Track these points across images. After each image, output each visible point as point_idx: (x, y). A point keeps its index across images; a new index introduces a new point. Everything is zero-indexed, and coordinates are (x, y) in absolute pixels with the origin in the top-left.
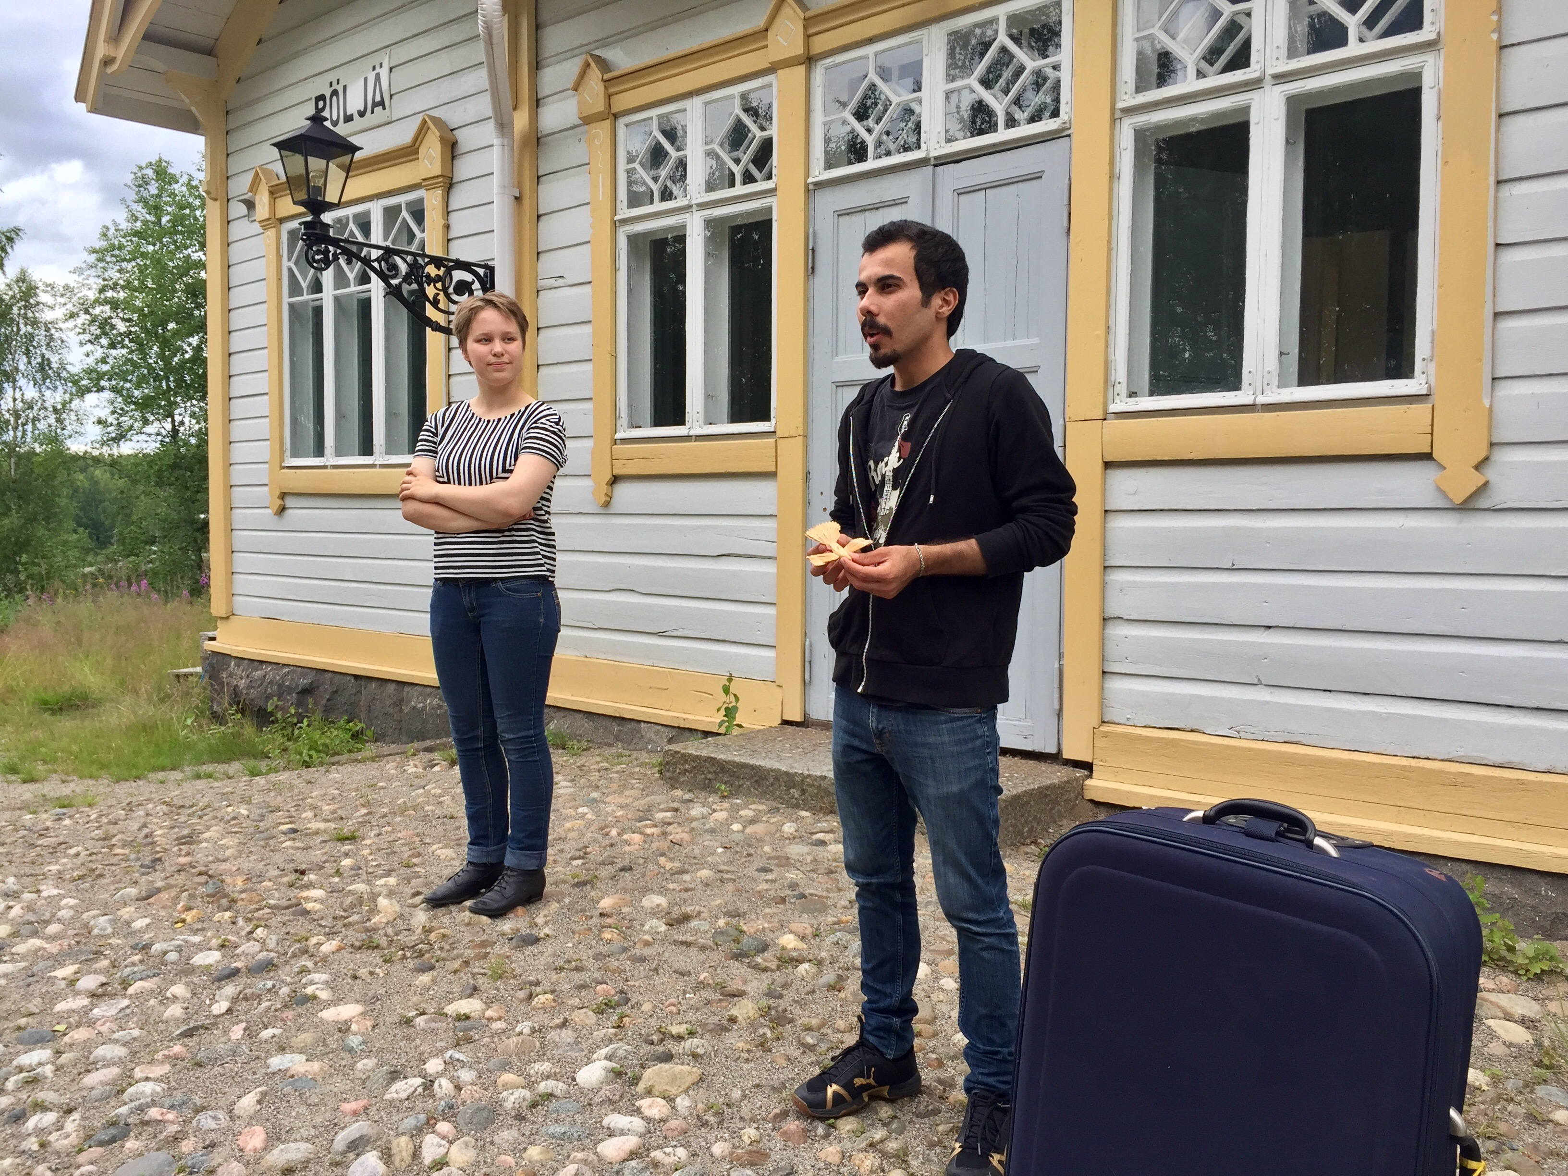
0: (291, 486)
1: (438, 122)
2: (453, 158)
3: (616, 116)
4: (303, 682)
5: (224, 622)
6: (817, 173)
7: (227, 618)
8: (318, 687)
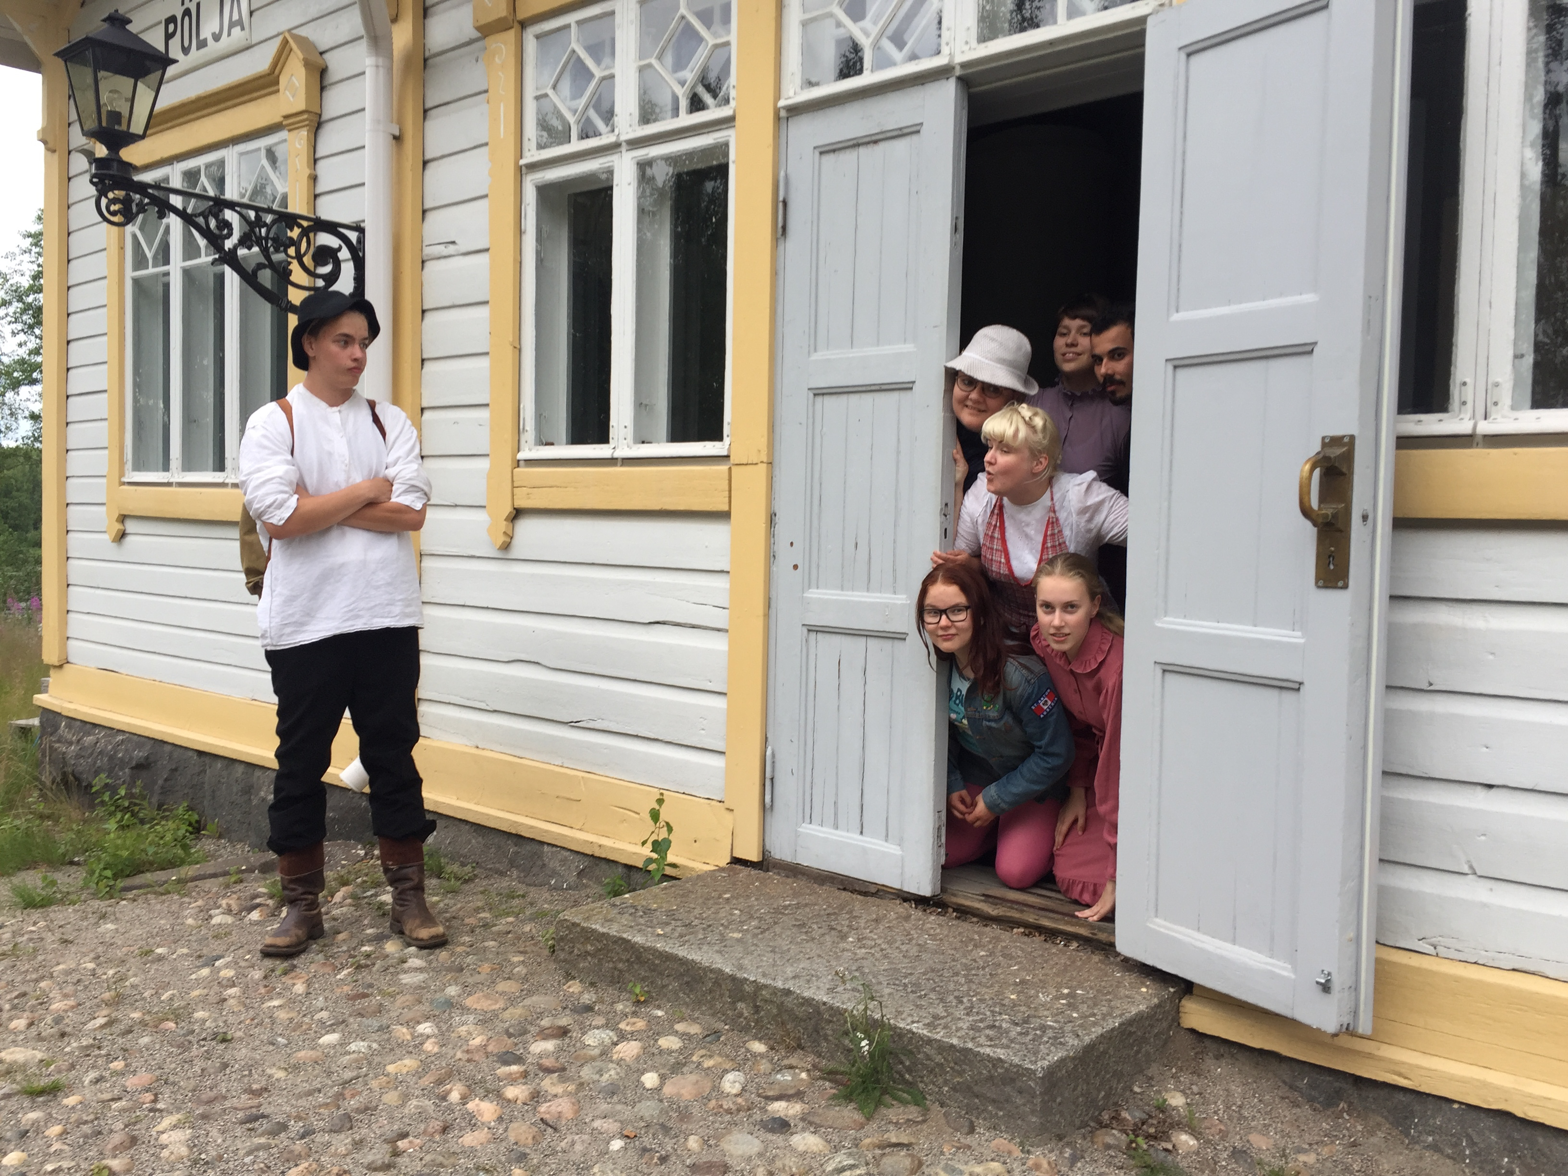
0: (132, 508)
1: (303, 42)
2: (322, 88)
3: (523, 25)
4: (139, 754)
5: (57, 670)
6: (791, 93)
7: (61, 667)
8: (155, 762)
